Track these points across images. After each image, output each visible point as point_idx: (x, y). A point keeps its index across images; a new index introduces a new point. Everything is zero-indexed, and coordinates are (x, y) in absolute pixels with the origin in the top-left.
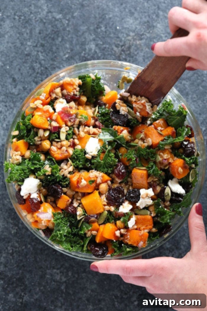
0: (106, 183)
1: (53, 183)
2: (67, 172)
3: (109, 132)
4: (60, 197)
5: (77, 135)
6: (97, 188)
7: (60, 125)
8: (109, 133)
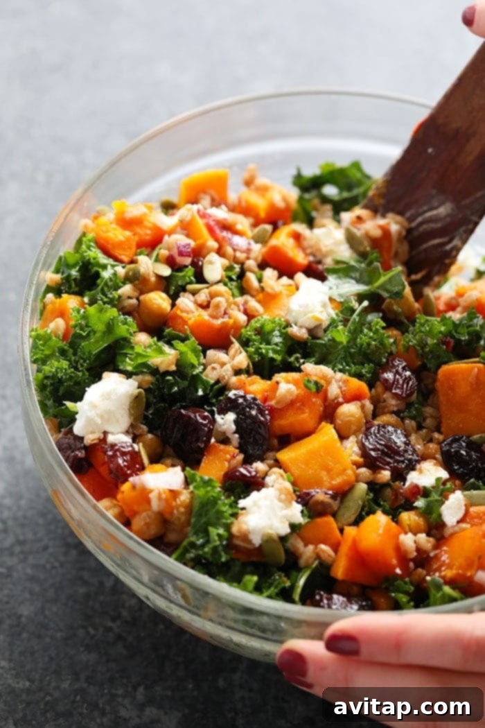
0: (359, 403)
1: (184, 404)
2: (230, 369)
3: (353, 275)
4: (202, 446)
5: (254, 293)
6: (329, 413)
7: (199, 242)
8: (352, 278)
